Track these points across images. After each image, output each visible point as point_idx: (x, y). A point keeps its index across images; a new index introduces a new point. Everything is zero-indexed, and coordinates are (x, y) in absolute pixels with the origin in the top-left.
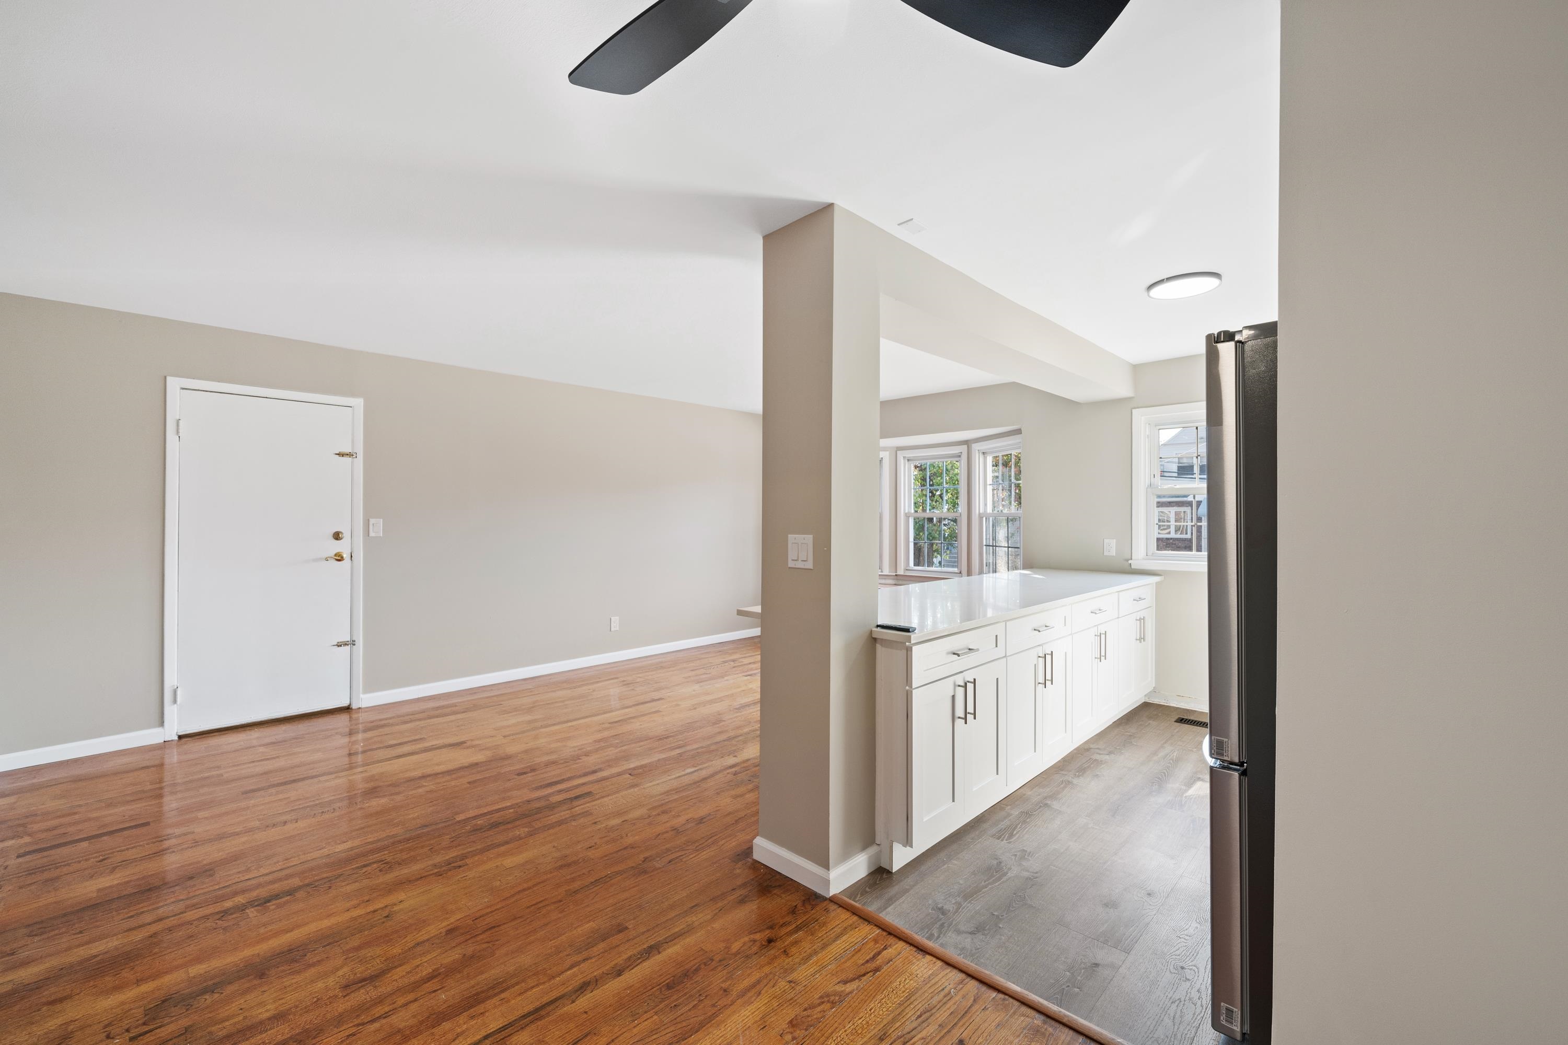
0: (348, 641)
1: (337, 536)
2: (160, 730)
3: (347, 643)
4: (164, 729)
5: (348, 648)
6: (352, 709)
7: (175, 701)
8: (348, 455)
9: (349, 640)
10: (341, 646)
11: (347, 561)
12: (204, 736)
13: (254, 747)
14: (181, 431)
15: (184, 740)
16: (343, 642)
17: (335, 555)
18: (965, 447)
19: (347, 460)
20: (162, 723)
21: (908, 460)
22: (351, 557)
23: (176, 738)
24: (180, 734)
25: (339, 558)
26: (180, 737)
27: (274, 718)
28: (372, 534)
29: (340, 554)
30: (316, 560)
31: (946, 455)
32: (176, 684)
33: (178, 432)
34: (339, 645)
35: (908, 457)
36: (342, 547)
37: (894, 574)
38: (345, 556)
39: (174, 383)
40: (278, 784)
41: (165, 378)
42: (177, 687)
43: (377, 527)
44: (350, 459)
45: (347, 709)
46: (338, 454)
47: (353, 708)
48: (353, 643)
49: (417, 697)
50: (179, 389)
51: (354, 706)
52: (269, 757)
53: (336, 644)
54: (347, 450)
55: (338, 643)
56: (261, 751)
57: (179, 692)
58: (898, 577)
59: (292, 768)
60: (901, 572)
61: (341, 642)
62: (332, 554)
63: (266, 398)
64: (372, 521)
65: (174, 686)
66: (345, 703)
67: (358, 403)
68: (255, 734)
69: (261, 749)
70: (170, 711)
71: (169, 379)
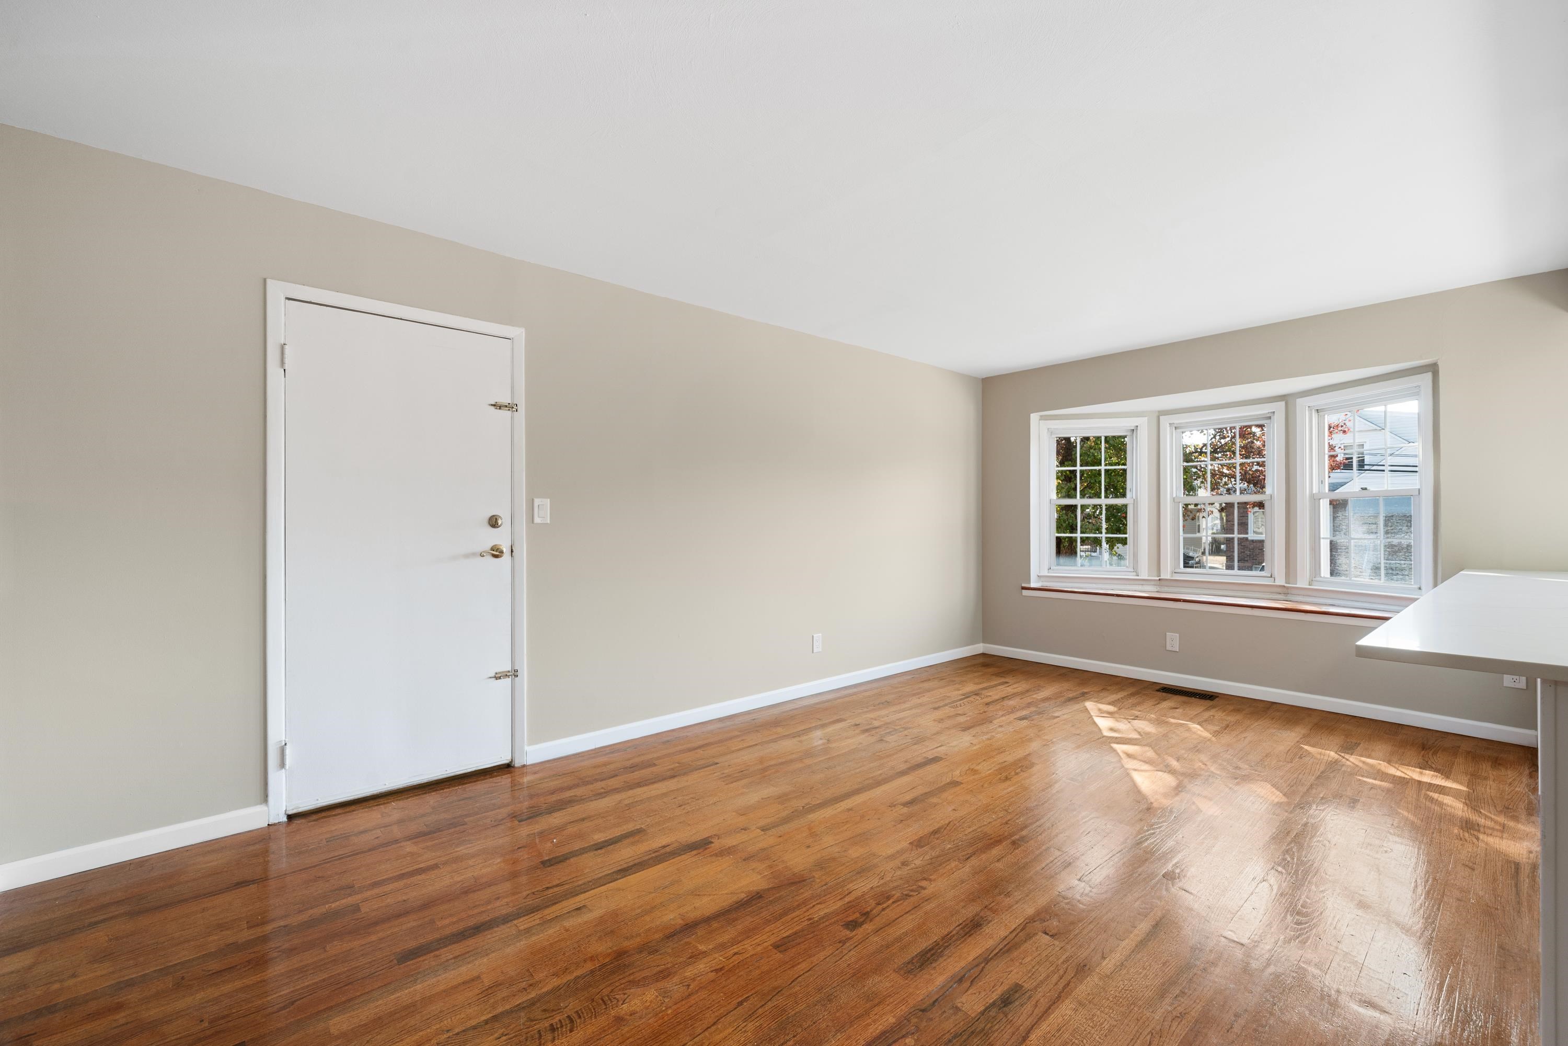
0: (509, 672)
1: (493, 522)
2: (261, 808)
3: (508, 674)
4: (268, 806)
5: (508, 680)
6: (514, 767)
7: (282, 765)
8: (506, 406)
9: (510, 669)
10: (500, 678)
11: (507, 555)
12: (324, 814)
13: (396, 841)
14: (287, 361)
15: (297, 822)
16: (503, 672)
17: (492, 549)
18: (1283, 404)
19: (506, 414)
20: (265, 799)
21: (1176, 428)
22: (512, 551)
23: (285, 819)
24: (290, 813)
25: (496, 553)
26: (290, 817)
27: (415, 783)
28: (537, 520)
29: (497, 547)
30: (467, 556)
31: (1257, 415)
32: (284, 739)
33: (282, 363)
34: (497, 677)
35: (1177, 424)
36: (501, 537)
37: (1158, 578)
38: (505, 550)
39: (277, 291)
40: (453, 935)
41: (265, 280)
42: (286, 744)
43: (544, 511)
44: (510, 412)
45: (507, 768)
46: (494, 405)
47: (516, 765)
48: (515, 674)
49: (593, 748)
50: (283, 299)
51: (517, 763)
52: (422, 865)
53: (493, 675)
54: (506, 400)
55: (496, 673)
56: (408, 850)
57: (288, 751)
58: (1162, 582)
59: (467, 892)
60: (1166, 575)
61: (500, 673)
62: (488, 546)
63: (401, 319)
64: (537, 502)
65: (281, 741)
66: (504, 759)
67: (518, 333)
68: (394, 811)
69: (409, 847)
70: (277, 779)
71: (269, 282)
